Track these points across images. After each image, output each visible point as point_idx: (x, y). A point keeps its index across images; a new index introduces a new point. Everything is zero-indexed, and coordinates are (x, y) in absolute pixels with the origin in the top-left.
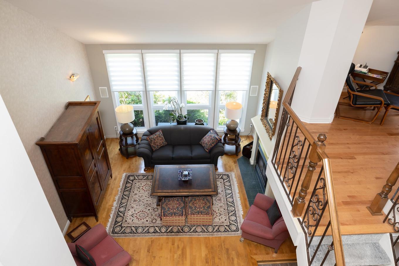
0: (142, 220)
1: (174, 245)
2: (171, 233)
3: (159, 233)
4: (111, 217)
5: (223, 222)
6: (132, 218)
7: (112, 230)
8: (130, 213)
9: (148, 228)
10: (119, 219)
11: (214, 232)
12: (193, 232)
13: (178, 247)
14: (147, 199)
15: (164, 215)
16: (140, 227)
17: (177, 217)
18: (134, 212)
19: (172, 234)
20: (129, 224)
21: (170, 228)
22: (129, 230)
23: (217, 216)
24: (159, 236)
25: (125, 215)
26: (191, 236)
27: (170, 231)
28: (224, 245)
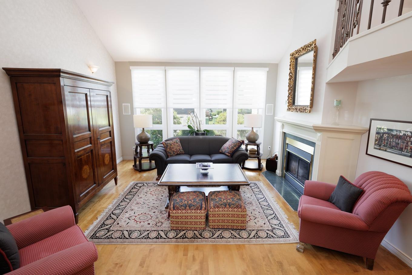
0: (142, 223)
1: (187, 255)
2: (183, 238)
3: (164, 238)
4: (99, 219)
5: (261, 226)
6: (128, 221)
7: (92, 234)
8: (127, 215)
9: (148, 232)
10: (109, 222)
11: (251, 238)
12: (218, 238)
13: (194, 259)
14: (155, 202)
15: (174, 208)
16: (136, 230)
17: (193, 211)
18: (133, 214)
19: (184, 240)
20: (121, 227)
21: (182, 233)
22: (119, 234)
23: (250, 219)
24: (164, 242)
25: (119, 217)
26: (214, 243)
27: (181, 237)
28: (272, 256)
